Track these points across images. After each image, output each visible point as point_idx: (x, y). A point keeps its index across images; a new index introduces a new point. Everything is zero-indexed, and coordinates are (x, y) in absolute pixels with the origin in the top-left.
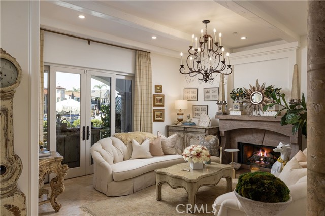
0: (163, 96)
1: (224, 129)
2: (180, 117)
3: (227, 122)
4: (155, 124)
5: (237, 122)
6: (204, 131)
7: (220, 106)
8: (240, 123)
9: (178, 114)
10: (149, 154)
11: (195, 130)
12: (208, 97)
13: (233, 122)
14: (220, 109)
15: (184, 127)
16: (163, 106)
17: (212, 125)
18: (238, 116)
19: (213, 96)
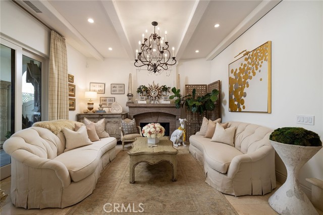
0: (74, 86)
1: (133, 114)
2: (91, 106)
3: (135, 109)
4: (70, 112)
5: (143, 109)
6: (120, 116)
7: (130, 97)
8: (145, 109)
9: (89, 104)
10: (89, 141)
11: (111, 116)
12: (115, 91)
13: (140, 109)
14: (130, 99)
15: (100, 115)
16: (74, 96)
17: (123, 112)
18: (145, 104)
19: (119, 90)
